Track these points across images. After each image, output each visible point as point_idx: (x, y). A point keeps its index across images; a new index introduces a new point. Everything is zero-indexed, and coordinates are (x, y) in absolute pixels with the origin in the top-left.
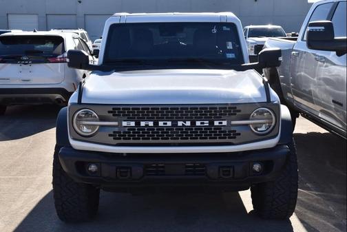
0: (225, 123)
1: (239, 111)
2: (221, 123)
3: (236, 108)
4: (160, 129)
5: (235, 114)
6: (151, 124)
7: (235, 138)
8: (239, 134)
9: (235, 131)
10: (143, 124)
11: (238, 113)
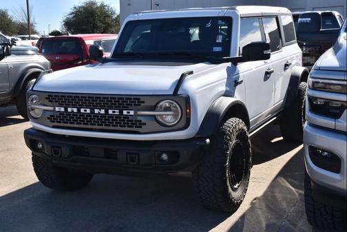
0: (132, 113)
1: (143, 102)
2: (129, 113)
3: (139, 99)
4: (82, 116)
5: (140, 105)
6: (75, 110)
7: (141, 127)
8: (145, 124)
9: (141, 121)
10: (69, 110)
11: (142, 104)
